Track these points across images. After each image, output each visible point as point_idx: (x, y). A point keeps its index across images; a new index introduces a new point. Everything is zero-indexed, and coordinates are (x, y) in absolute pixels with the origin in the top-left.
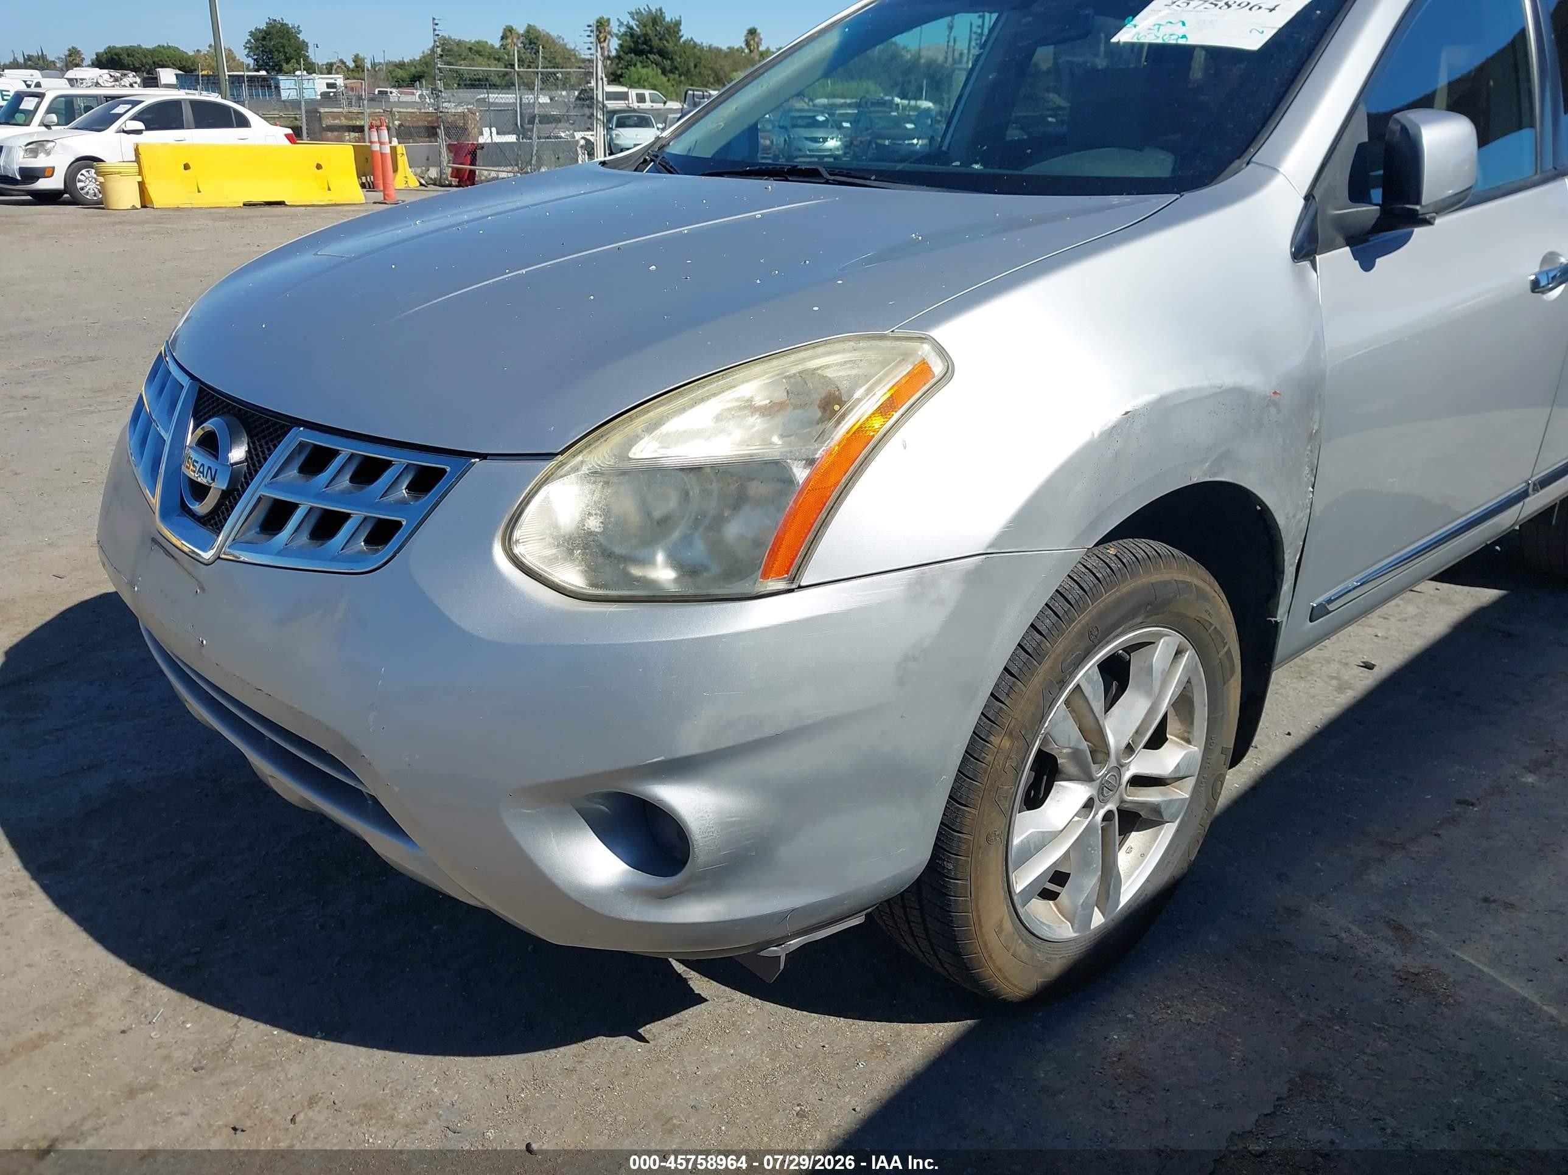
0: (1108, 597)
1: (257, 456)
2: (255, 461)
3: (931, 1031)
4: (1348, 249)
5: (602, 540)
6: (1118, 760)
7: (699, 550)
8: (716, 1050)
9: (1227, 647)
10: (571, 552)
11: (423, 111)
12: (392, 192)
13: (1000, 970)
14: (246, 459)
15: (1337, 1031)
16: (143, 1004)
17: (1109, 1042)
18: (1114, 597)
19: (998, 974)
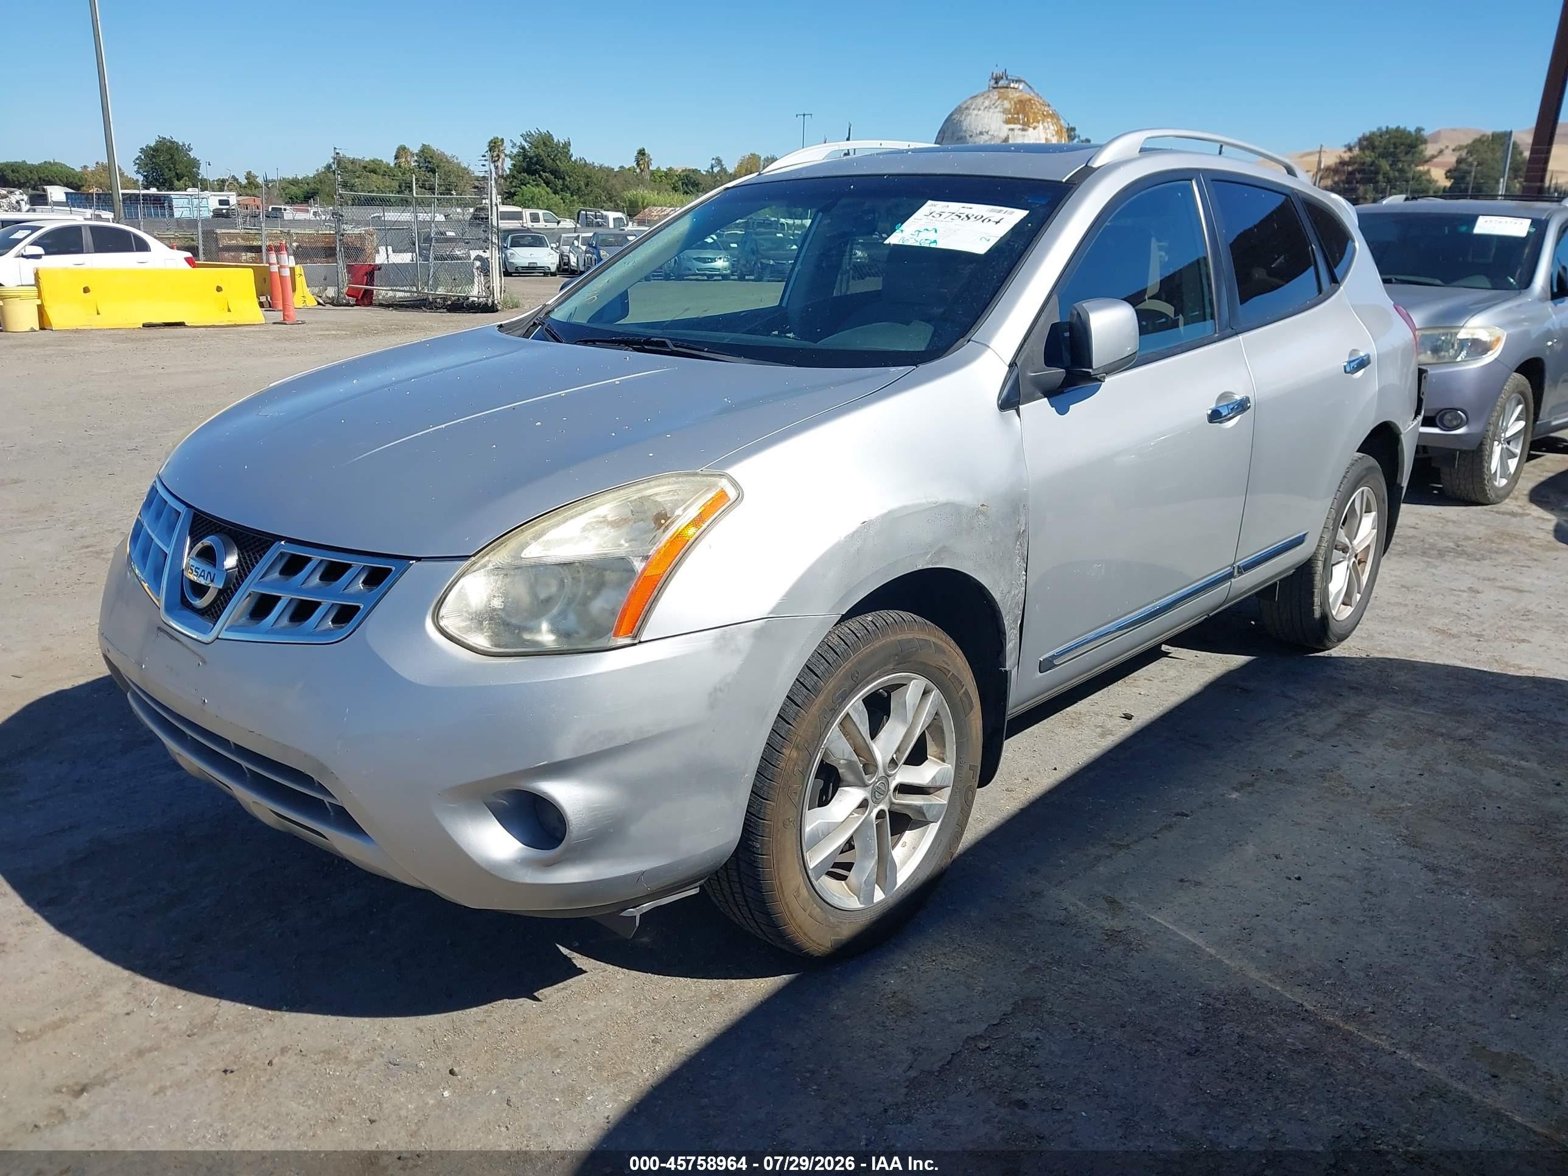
0: (865, 650)
1: (246, 563)
2: (244, 568)
3: (756, 983)
4: (1046, 399)
5: (502, 614)
6: (885, 771)
7: (572, 621)
8: (593, 1003)
9: (964, 688)
10: (481, 623)
11: (320, 232)
12: (291, 312)
13: (800, 927)
14: (237, 566)
15: (1054, 970)
16: (140, 995)
17: (888, 985)
18: (869, 650)
19: (799, 930)
